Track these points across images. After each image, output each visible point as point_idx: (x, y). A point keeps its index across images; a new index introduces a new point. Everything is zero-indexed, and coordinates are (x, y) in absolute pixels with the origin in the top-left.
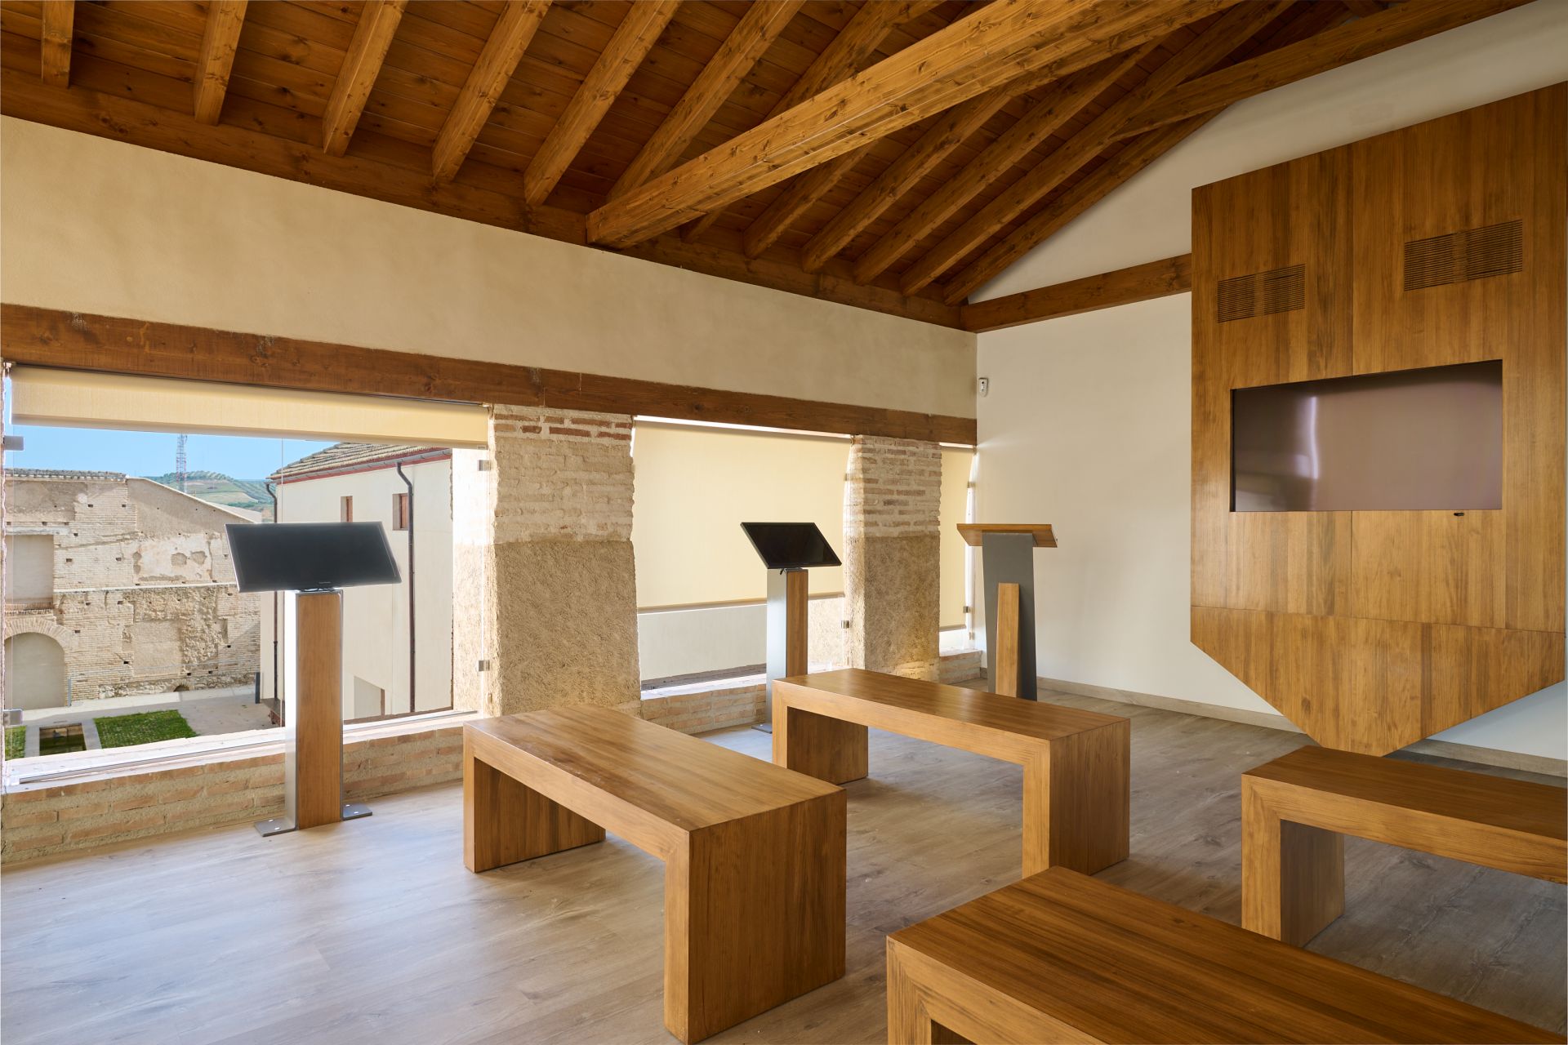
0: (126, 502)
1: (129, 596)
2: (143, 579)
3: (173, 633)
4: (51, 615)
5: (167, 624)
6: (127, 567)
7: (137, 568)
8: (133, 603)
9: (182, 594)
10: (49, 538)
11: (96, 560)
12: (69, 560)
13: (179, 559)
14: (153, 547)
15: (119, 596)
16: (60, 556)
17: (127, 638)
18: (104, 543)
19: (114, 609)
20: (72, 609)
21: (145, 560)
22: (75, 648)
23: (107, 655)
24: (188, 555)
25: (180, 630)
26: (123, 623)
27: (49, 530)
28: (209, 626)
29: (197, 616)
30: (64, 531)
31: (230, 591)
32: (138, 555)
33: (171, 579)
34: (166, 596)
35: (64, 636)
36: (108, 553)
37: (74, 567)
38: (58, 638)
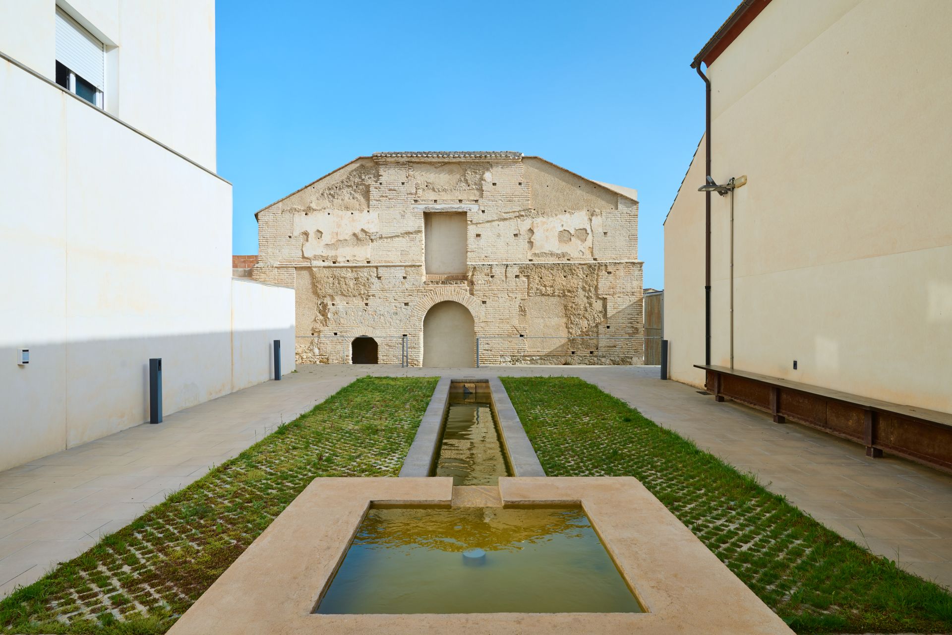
0: (523, 180)
1: (525, 271)
2: (535, 254)
3: (560, 310)
4: (465, 285)
5: (555, 300)
6: (523, 243)
7: (531, 243)
8: (528, 277)
9: (569, 270)
10: (464, 214)
11: (499, 236)
12: (478, 235)
13: (565, 236)
14: (544, 223)
15: (516, 270)
16: (472, 230)
17: (522, 310)
18: (505, 219)
19: (513, 282)
20: (480, 279)
21: (537, 238)
22: (483, 319)
23: (507, 327)
24: (572, 232)
25: (566, 307)
26: (519, 296)
27: (463, 207)
28: (591, 305)
29: (581, 293)
30: (475, 208)
31: (610, 269)
32: (531, 231)
33: (558, 256)
34: (554, 272)
35: (474, 306)
36: (508, 228)
37: (482, 241)
38: (469, 308)
